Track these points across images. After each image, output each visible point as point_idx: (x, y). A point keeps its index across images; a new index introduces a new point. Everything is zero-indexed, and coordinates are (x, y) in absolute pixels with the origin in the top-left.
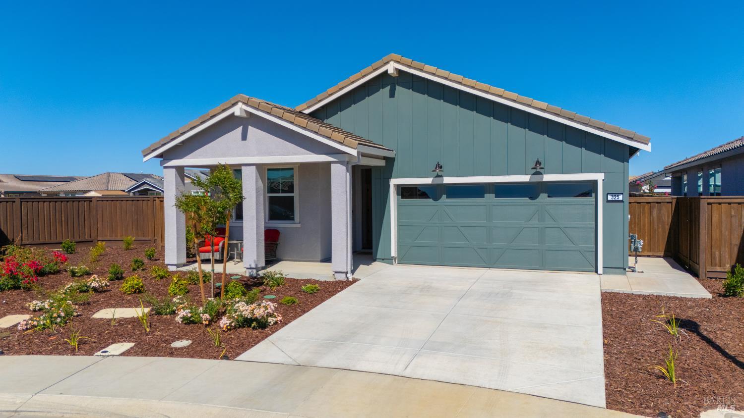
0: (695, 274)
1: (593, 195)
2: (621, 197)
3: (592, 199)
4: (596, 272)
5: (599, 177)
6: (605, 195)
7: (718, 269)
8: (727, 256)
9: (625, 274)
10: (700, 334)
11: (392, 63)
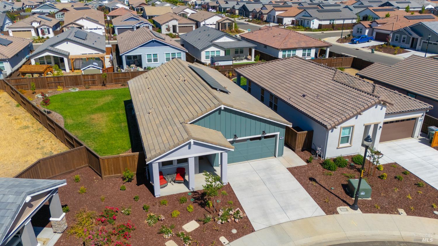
0: (294, 150)
1: (275, 137)
2: (283, 138)
3: (275, 138)
4: (276, 157)
5: (278, 133)
6: (280, 138)
7: (299, 149)
8: (301, 146)
9: (282, 156)
10: (318, 183)
11: (222, 105)
